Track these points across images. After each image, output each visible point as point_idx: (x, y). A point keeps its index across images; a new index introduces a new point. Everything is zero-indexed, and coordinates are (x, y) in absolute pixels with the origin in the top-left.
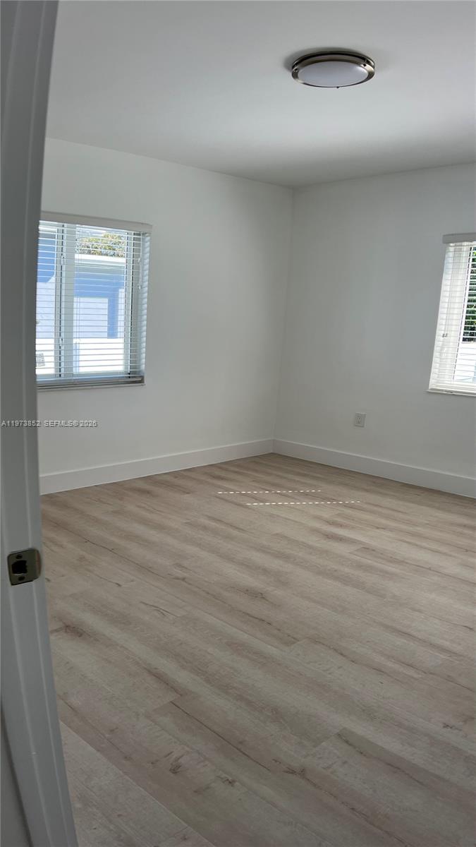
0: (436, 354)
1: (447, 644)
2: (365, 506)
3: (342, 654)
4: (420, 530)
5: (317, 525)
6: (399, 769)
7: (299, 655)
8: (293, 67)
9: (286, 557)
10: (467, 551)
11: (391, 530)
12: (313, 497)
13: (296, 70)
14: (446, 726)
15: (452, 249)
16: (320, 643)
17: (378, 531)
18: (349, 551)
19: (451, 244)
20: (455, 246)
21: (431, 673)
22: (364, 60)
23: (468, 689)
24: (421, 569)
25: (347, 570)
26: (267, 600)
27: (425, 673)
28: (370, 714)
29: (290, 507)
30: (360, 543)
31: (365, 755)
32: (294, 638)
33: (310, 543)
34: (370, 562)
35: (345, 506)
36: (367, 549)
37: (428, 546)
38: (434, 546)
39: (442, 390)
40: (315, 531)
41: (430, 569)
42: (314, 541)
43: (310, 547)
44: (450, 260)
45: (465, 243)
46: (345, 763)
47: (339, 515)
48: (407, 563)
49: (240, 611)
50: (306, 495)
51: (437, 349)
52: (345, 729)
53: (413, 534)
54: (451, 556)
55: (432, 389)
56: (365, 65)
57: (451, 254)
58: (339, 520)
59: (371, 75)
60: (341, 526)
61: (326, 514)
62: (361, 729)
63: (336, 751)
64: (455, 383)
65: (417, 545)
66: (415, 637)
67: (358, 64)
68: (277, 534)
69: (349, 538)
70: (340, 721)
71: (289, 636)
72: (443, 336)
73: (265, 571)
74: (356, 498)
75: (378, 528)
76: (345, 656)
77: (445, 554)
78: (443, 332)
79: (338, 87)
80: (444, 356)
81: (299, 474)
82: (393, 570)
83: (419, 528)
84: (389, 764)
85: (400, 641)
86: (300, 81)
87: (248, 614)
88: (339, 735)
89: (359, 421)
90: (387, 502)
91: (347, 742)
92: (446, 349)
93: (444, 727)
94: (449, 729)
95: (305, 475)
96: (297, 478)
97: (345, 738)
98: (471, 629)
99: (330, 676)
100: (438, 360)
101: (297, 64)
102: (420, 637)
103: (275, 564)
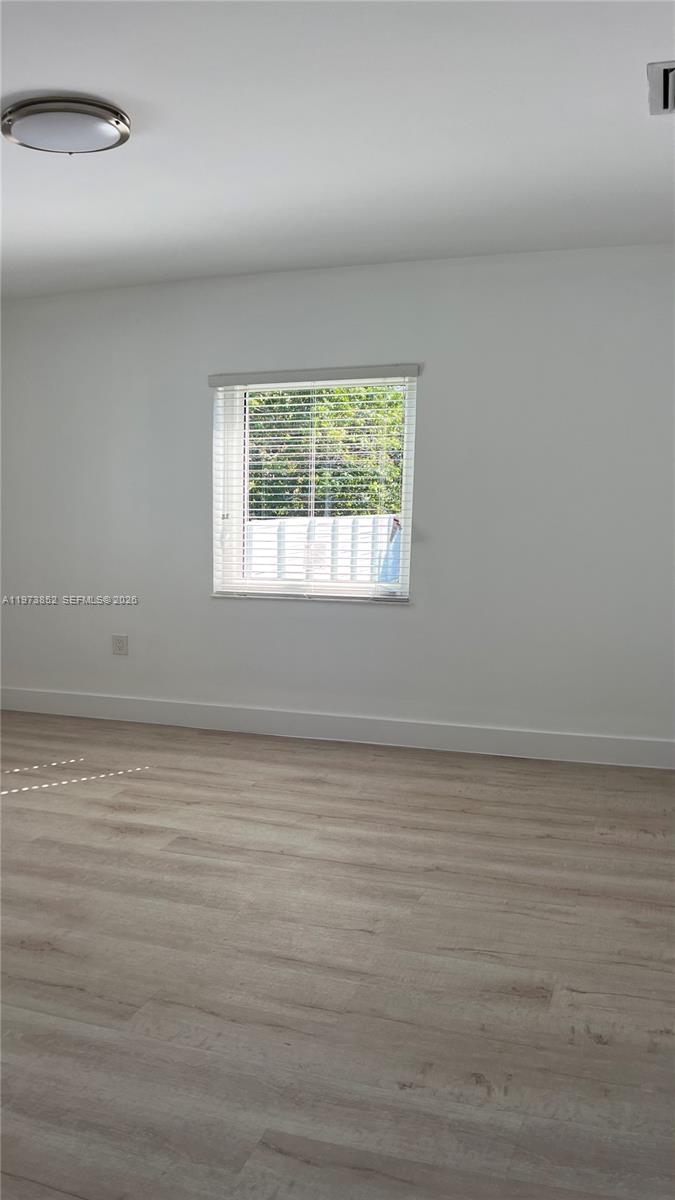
0: (216, 543)
1: (349, 962)
2: (160, 773)
3: (212, 1013)
4: (248, 796)
5: (96, 814)
6: (371, 1170)
7: (148, 1030)
8: (4, 117)
9: (66, 876)
10: (320, 817)
11: (210, 803)
12: (76, 770)
13: (9, 121)
14: (403, 1086)
15: (221, 395)
16: (172, 1003)
17: (188, 807)
18: (159, 848)
19: (220, 389)
20: (225, 391)
21: (349, 1012)
22: (115, 113)
23: (406, 1022)
24: (272, 856)
25: (167, 878)
26: (63, 952)
27: (340, 1013)
28: (293, 1098)
29: (43, 792)
30: (173, 831)
31: (316, 1165)
32: (131, 1005)
33: (98, 845)
34: (196, 858)
35: (130, 777)
36: (184, 839)
37: (264, 818)
38: (276, 817)
39: (232, 593)
40: (97, 825)
41: (282, 853)
42: (100, 840)
43: (100, 852)
44: (220, 411)
45: (238, 387)
46: (292, 1184)
47: (124, 793)
48: (249, 850)
49: (25, 979)
50: (61, 769)
51: (216, 536)
52: (267, 1130)
53: (241, 805)
54: (301, 828)
55: (218, 593)
56: (117, 123)
57: (220, 403)
58: (128, 800)
59: (124, 138)
60: (134, 809)
61: (107, 796)
62: (291, 1124)
63: (270, 1170)
64: (248, 582)
65: (252, 821)
66: (301, 961)
67: (106, 119)
68: (38, 840)
69: (151, 826)
70: (254, 1121)
71: (120, 1003)
72: (223, 518)
73: (41, 905)
74: (143, 763)
75: (188, 804)
76: (217, 1015)
77: (292, 826)
78: (221, 513)
79: (71, 153)
80: (227, 545)
81: (41, 737)
82: (235, 864)
83: (243, 794)
84: (354, 1168)
85: (287, 973)
86: (13, 140)
87: (40, 982)
88: (264, 1144)
89: (120, 646)
90: (189, 761)
91: (280, 1151)
92: (228, 536)
93: (401, 1088)
94: (408, 1090)
95: (49, 738)
96: (39, 744)
97: (273, 1144)
98: (370, 932)
99: (209, 1052)
100: (220, 551)
101: (10, 112)
102: (310, 960)
103: (53, 890)
